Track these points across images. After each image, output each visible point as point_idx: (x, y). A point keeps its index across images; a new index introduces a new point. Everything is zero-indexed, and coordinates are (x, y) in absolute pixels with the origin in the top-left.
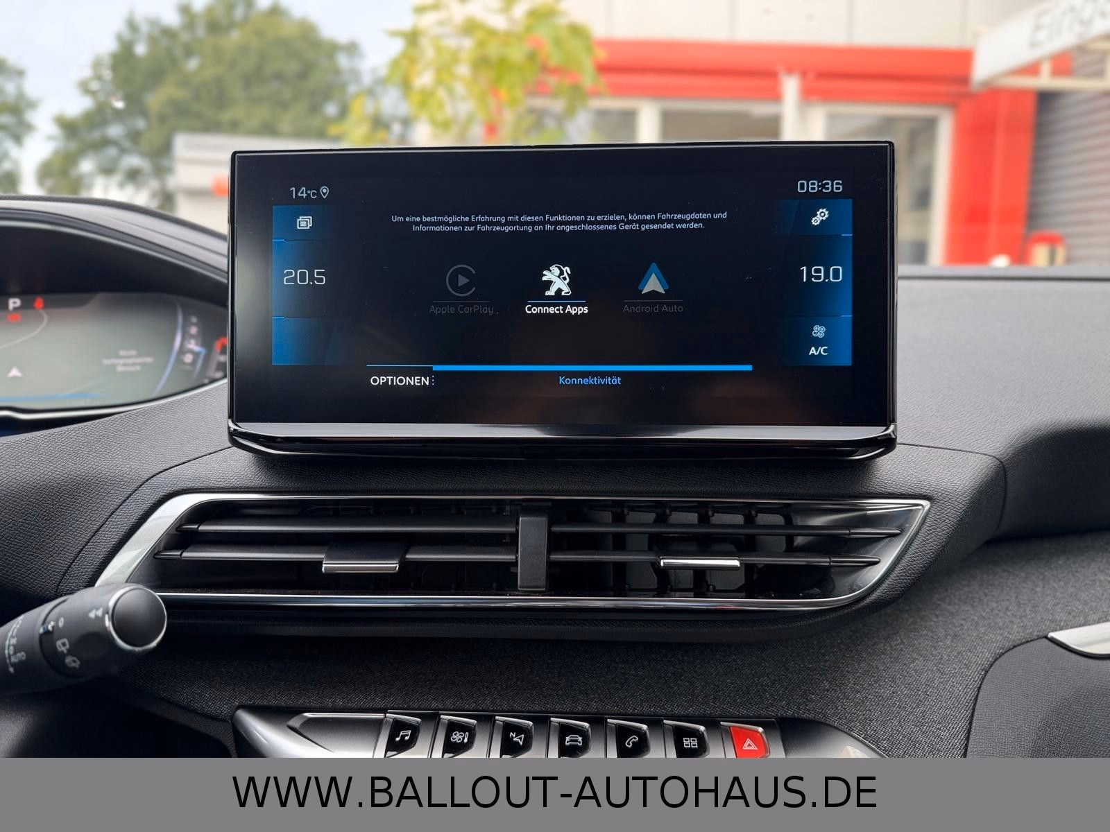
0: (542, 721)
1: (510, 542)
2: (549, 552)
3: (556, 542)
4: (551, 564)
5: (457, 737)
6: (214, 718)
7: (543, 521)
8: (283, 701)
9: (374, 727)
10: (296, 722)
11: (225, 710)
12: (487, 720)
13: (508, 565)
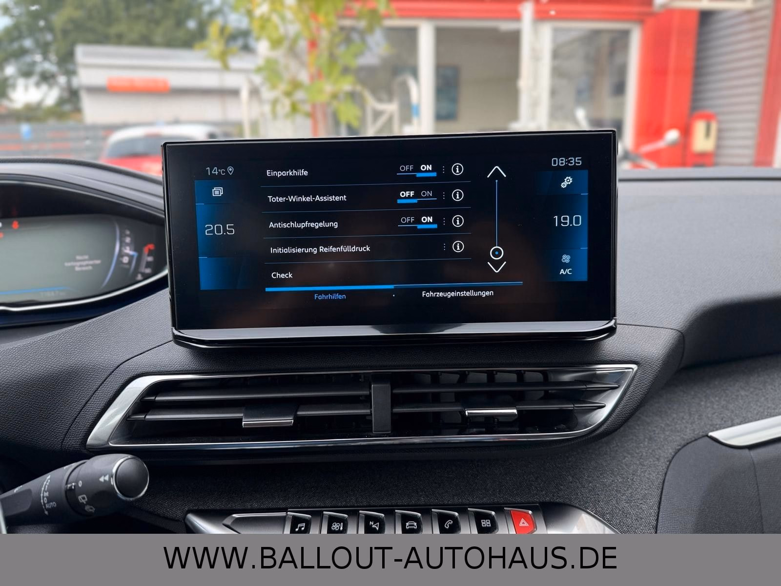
0: (390, 513)
1: (366, 401)
2: (392, 407)
3: (396, 400)
4: (393, 414)
5: (335, 526)
6: (172, 519)
7: (388, 386)
9: (280, 522)
10: (228, 521)
11: (179, 514)
12: (354, 513)
13: (363, 416)
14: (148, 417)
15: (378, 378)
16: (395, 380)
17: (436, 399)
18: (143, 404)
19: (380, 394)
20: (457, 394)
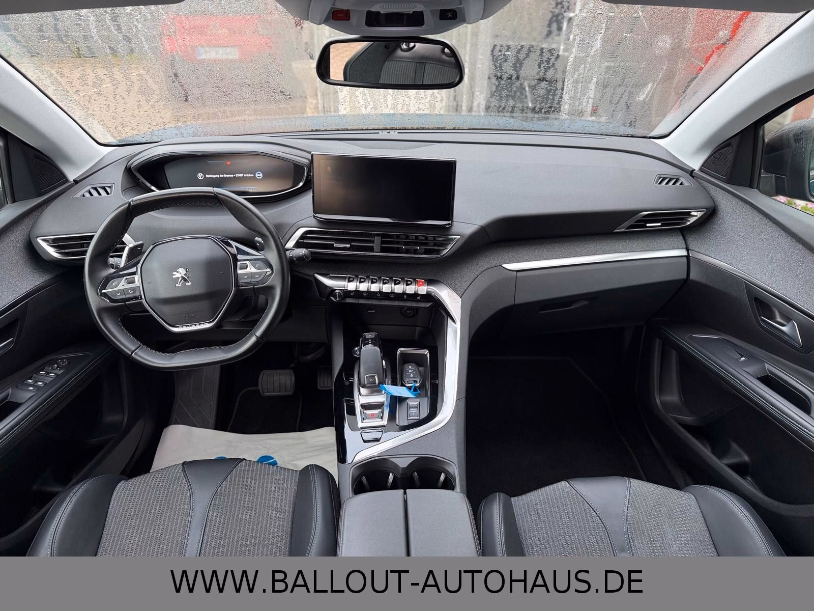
0: (380, 278)
1: (373, 242)
2: (381, 244)
3: (382, 242)
4: (381, 247)
5: (362, 280)
6: (310, 276)
7: (380, 237)
8: (324, 272)
9: (345, 278)
10: (328, 276)
11: (312, 274)
12: (368, 277)
13: (372, 246)
14: (305, 241)
15: (377, 235)
16: (383, 236)
17: (398, 243)
18: (302, 237)
19: (377, 240)
20: (405, 242)
